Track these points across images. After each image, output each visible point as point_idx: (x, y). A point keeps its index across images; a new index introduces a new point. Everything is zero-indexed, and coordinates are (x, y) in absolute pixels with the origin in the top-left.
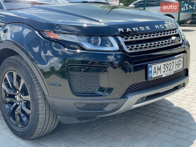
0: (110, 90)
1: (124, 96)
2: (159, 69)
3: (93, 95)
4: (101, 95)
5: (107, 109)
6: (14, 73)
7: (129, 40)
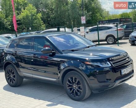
0: (110, 80)
1: (115, 82)
2: (125, 71)
3: (105, 82)
4: (107, 82)
5: (110, 86)
6: (73, 77)
7: (114, 62)
